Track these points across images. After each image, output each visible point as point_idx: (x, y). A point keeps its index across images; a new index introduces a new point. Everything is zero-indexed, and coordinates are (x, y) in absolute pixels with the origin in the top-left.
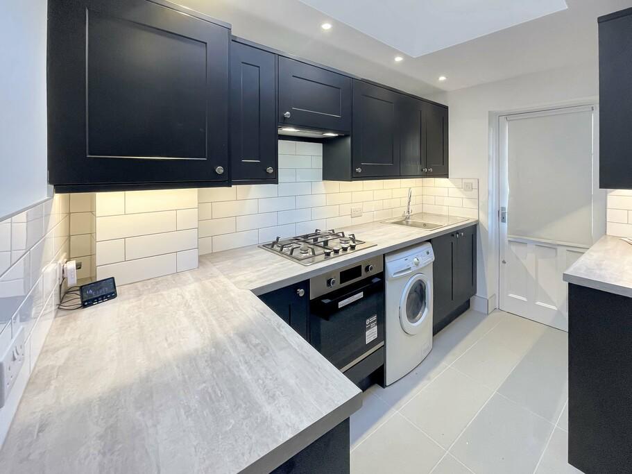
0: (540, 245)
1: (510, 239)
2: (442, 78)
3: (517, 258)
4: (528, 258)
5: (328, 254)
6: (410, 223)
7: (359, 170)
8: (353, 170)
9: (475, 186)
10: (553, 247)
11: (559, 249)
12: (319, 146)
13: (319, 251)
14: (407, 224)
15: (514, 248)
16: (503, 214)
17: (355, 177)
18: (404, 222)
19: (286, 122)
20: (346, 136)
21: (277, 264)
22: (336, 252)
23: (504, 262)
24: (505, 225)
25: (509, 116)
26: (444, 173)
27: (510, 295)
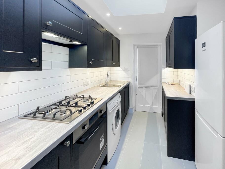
0: (146, 87)
1: (139, 87)
2: (120, 29)
3: (140, 93)
4: (143, 92)
5: (80, 111)
6: (108, 85)
7: (91, 62)
8: (88, 63)
9: (129, 69)
10: (149, 88)
11: (151, 88)
12: (67, 49)
13: (73, 109)
14: (107, 86)
15: (139, 89)
16: (137, 79)
17: (90, 66)
18: (106, 85)
19: (48, 29)
20: (85, 45)
21: (42, 130)
22: (85, 108)
23: (137, 94)
24: (137, 83)
25: (138, 46)
26: (119, 65)
27: (139, 105)
